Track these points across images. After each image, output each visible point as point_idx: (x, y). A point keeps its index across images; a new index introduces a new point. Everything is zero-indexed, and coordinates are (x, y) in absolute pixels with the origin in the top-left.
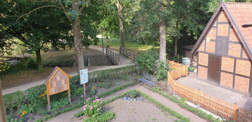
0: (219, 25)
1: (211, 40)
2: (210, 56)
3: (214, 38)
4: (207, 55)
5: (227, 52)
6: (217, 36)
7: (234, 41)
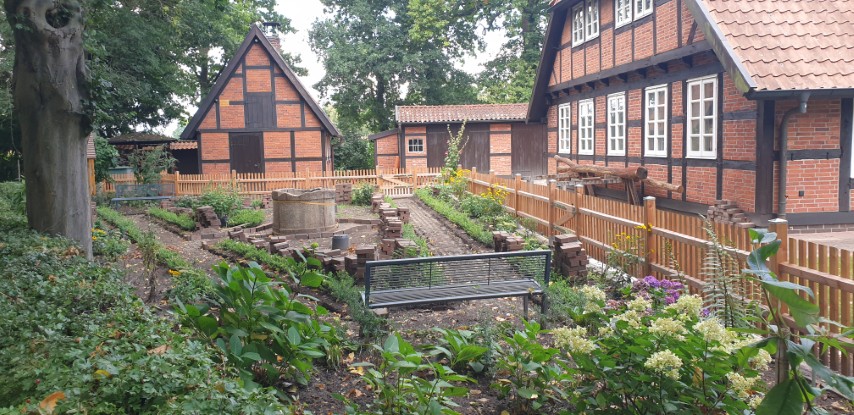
0: (248, 72)
1: (231, 103)
2: (235, 135)
3: (241, 98)
4: (226, 136)
5: (274, 122)
6: (246, 94)
7: (285, 99)
